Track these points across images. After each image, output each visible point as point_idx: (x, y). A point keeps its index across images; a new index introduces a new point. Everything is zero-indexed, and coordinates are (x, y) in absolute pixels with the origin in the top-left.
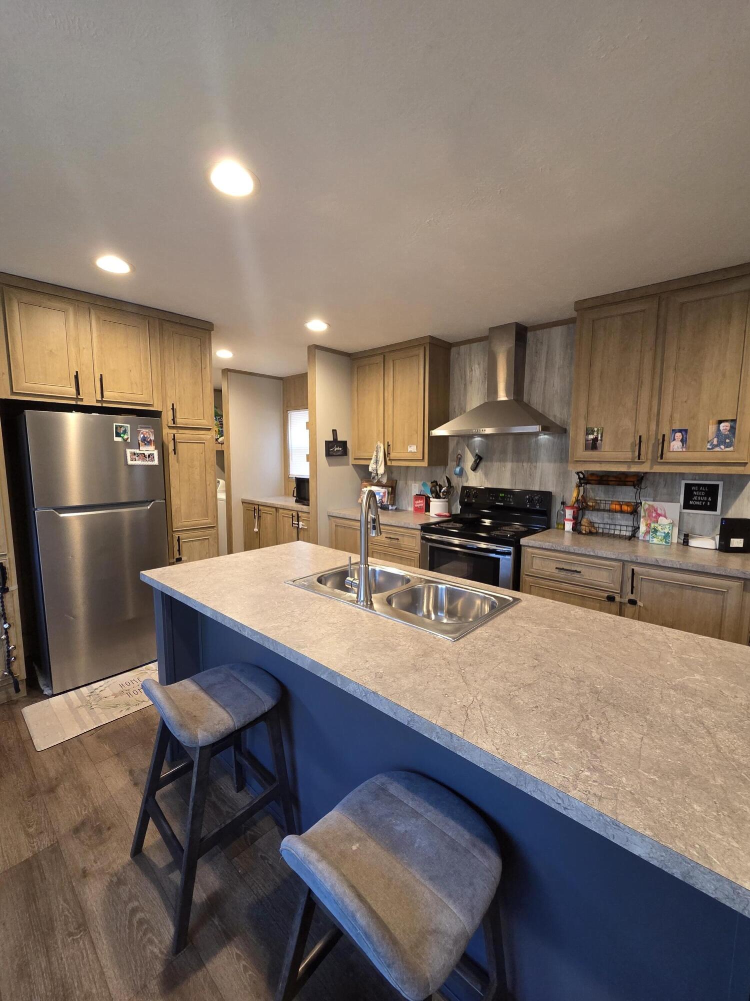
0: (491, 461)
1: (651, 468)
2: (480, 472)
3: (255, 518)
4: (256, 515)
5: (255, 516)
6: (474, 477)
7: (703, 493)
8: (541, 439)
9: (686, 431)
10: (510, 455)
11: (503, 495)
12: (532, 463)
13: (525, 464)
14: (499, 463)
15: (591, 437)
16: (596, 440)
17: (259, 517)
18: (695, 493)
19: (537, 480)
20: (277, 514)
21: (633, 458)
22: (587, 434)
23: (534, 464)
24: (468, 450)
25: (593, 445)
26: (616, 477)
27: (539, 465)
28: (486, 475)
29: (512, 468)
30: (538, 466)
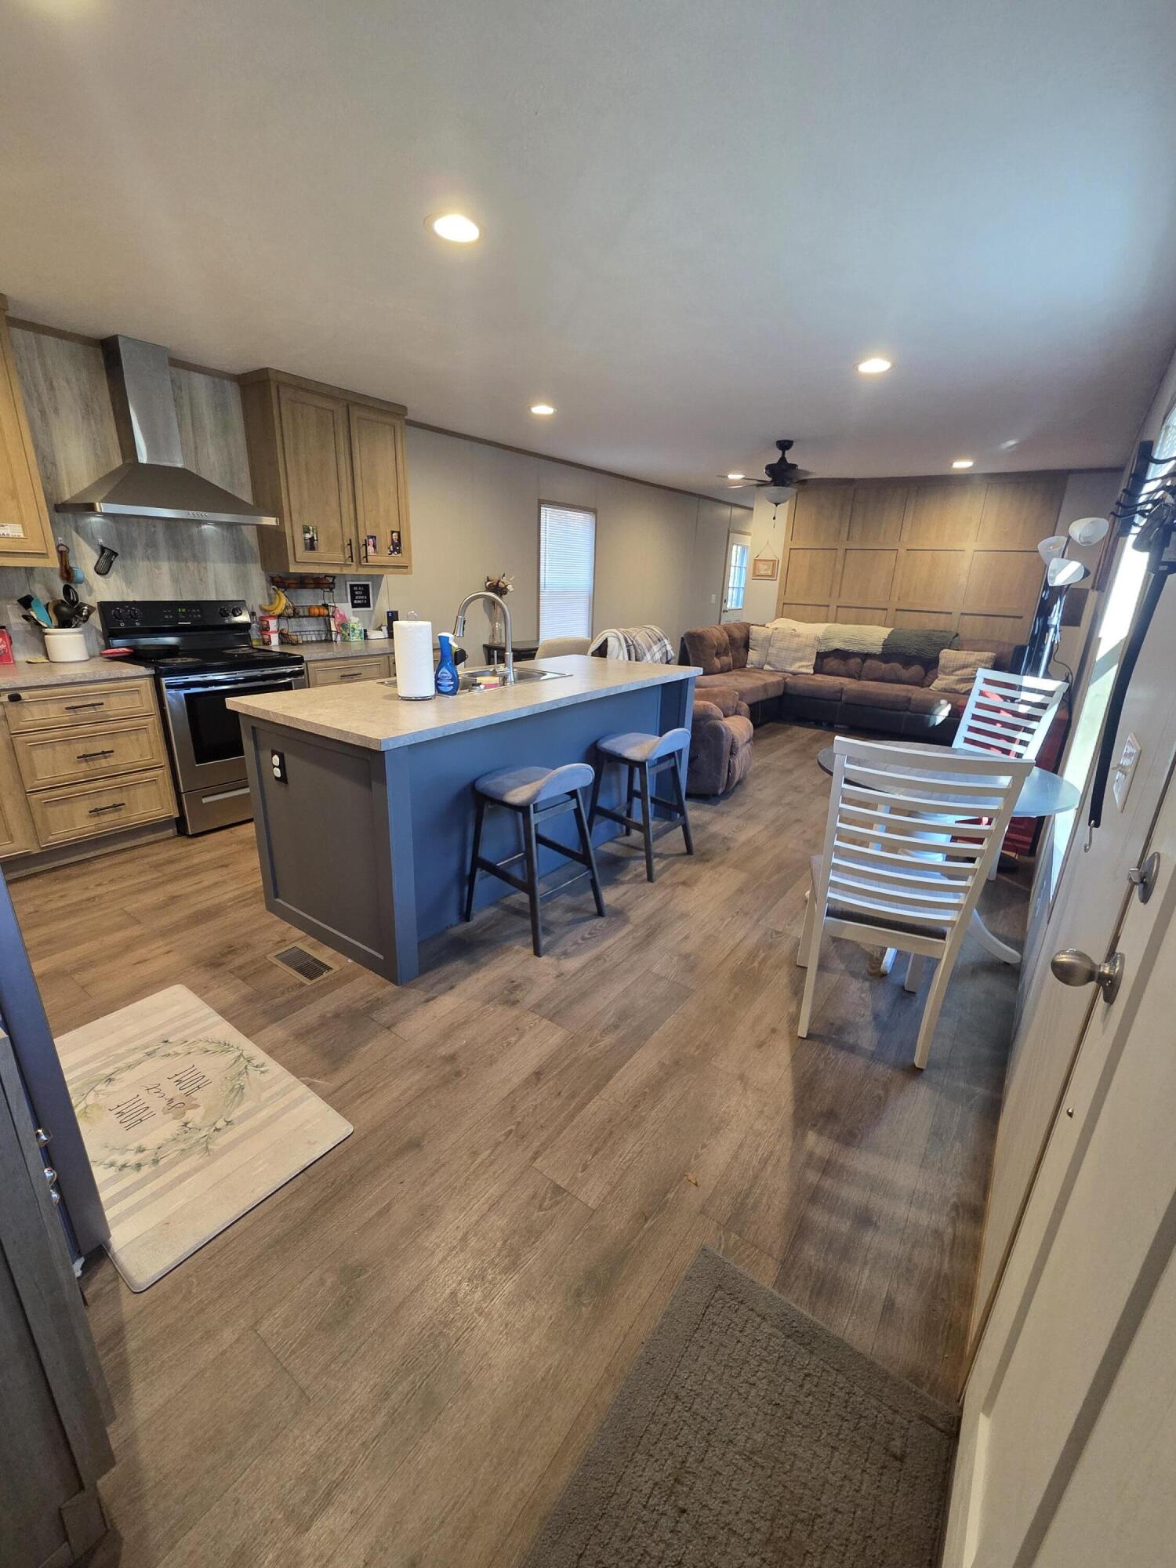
0: (132, 556)
1: (357, 571)
2: (114, 577)
6: (105, 585)
7: (361, 593)
8: (205, 529)
9: (375, 537)
10: (163, 551)
11: (184, 610)
12: (199, 563)
13: (190, 564)
14: (148, 563)
15: (308, 536)
16: (312, 539)
18: (357, 593)
19: (212, 587)
21: (346, 560)
22: (305, 532)
23: (203, 564)
24: (81, 540)
25: (311, 545)
26: (314, 579)
27: (210, 566)
28: (129, 582)
29: (170, 569)
30: (208, 568)
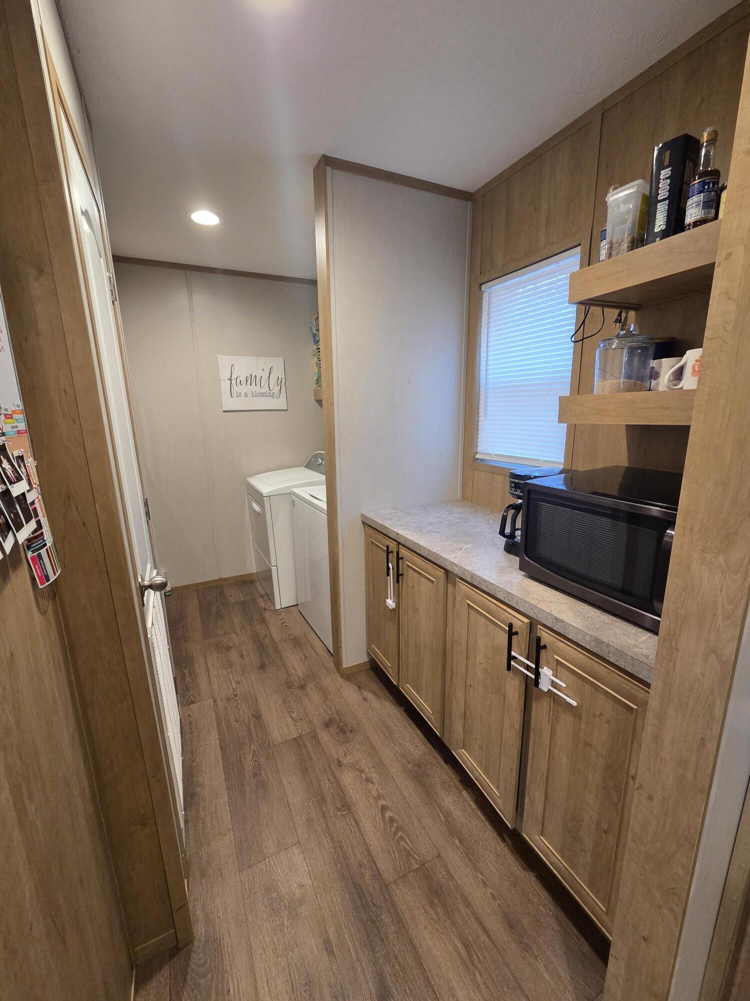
3: (388, 575)
4: (390, 565)
5: (388, 569)
17: (399, 576)
20: (450, 587)
